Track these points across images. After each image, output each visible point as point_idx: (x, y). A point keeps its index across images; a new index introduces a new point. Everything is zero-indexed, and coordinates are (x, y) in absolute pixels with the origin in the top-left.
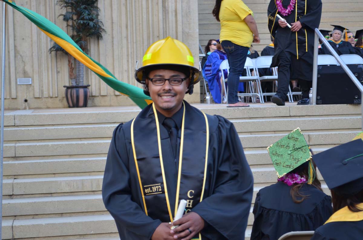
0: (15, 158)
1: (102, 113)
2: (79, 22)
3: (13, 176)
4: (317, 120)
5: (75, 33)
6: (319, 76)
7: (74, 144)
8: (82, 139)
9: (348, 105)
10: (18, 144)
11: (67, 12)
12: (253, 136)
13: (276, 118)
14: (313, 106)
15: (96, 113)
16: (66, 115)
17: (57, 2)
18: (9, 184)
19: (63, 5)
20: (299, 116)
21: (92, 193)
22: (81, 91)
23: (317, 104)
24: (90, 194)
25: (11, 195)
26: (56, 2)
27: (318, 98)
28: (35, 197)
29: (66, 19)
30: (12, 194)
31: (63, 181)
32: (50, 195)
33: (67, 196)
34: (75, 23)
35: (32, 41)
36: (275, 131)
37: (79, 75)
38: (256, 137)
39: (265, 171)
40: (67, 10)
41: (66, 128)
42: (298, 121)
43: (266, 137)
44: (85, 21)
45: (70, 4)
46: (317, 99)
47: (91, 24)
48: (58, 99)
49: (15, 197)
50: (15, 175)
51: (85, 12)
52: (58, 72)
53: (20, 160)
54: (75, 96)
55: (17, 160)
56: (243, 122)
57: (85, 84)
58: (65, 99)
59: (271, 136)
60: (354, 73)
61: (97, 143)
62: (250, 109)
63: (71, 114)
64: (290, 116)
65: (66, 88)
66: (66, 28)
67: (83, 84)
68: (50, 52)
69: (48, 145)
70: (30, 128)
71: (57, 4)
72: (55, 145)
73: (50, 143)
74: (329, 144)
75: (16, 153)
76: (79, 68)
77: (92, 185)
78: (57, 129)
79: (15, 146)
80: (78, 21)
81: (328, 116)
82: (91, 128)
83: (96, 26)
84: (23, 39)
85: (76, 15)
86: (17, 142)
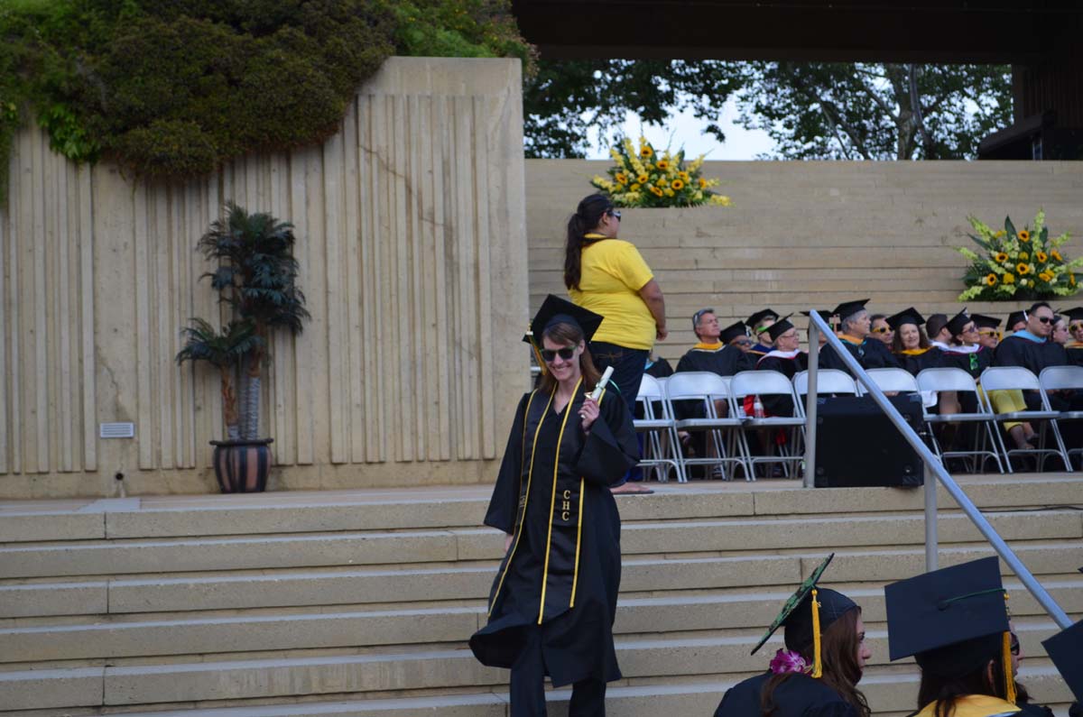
0: (108, 615)
1: (312, 509)
2: (249, 293)
3: (103, 661)
4: (819, 524)
5: (240, 318)
6: (821, 421)
7: (248, 583)
8: (266, 572)
9: (890, 488)
10: (114, 584)
11: (221, 268)
12: (671, 561)
13: (723, 519)
14: (808, 493)
15: (300, 509)
16: (227, 512)
17: (199, 244)
18: (93, 679)
19: (211, 252)
20: (776, 515)
21: (293, 700)
22: (252, 454)
23: (817, 485)
24: (286, 704)
25: (97, 707)
26: (195, 245)
27: (819, 472)
28: (155, 711)
29: (218, 283)
30: (101, 703)
31: (224, 671)
32: (192, 706)
33: (233, 707)
34: (239, 294)
35: (136, 335)
36: (720, 551)
37: (248, 415)
38: (677, 565)
39: (701, 647)
40: (220, 262)
41: (228, 545)
42: (775, 526)
43: (702, 564)
44: (264, 292)
45: (228, 250)
46: (816, 475)
47: (277, 296)
48: (196, 472)
49: (108, 710)
50: (106, 659)
51: (262, 269)
52: (197, 409)
53: (119, 621)
54: (237, 464)
55: (111, 621)
56: (645, 530)
57: (261, 436)
58: (213, 473)
59: (713, 563)
60: (903, 415)
61: (303, 580)
62: (660, 498)
63: (238, 511)
64: (755, 515)
65: (215, 446)
66: (218, 305)
67: (256, 436)
68: (177, 363)
69: (186, 586)
70: (142, 545)
71: (197, 249)
72: (202, 584)
73: (192, 581)
74: (848, 582)
75: (110, 604)
76: (247, 399)
77: (292, 680)
78: (207, 546)
79: (108, 589)
80: (247, 291)
81: (844, 515)
82: (288, 544)
83: (287, 300)
84: (116, 330)
85: (241, 274)
86: (111, 578)
